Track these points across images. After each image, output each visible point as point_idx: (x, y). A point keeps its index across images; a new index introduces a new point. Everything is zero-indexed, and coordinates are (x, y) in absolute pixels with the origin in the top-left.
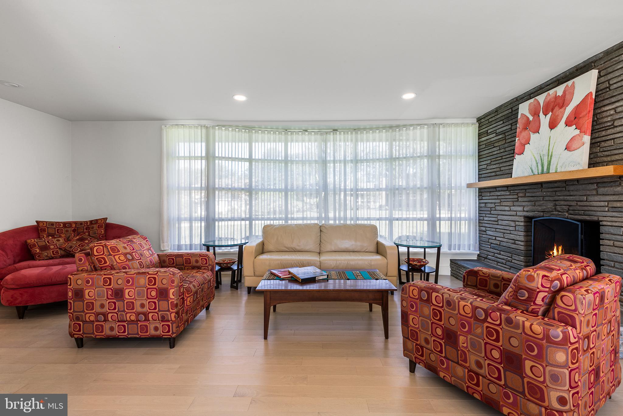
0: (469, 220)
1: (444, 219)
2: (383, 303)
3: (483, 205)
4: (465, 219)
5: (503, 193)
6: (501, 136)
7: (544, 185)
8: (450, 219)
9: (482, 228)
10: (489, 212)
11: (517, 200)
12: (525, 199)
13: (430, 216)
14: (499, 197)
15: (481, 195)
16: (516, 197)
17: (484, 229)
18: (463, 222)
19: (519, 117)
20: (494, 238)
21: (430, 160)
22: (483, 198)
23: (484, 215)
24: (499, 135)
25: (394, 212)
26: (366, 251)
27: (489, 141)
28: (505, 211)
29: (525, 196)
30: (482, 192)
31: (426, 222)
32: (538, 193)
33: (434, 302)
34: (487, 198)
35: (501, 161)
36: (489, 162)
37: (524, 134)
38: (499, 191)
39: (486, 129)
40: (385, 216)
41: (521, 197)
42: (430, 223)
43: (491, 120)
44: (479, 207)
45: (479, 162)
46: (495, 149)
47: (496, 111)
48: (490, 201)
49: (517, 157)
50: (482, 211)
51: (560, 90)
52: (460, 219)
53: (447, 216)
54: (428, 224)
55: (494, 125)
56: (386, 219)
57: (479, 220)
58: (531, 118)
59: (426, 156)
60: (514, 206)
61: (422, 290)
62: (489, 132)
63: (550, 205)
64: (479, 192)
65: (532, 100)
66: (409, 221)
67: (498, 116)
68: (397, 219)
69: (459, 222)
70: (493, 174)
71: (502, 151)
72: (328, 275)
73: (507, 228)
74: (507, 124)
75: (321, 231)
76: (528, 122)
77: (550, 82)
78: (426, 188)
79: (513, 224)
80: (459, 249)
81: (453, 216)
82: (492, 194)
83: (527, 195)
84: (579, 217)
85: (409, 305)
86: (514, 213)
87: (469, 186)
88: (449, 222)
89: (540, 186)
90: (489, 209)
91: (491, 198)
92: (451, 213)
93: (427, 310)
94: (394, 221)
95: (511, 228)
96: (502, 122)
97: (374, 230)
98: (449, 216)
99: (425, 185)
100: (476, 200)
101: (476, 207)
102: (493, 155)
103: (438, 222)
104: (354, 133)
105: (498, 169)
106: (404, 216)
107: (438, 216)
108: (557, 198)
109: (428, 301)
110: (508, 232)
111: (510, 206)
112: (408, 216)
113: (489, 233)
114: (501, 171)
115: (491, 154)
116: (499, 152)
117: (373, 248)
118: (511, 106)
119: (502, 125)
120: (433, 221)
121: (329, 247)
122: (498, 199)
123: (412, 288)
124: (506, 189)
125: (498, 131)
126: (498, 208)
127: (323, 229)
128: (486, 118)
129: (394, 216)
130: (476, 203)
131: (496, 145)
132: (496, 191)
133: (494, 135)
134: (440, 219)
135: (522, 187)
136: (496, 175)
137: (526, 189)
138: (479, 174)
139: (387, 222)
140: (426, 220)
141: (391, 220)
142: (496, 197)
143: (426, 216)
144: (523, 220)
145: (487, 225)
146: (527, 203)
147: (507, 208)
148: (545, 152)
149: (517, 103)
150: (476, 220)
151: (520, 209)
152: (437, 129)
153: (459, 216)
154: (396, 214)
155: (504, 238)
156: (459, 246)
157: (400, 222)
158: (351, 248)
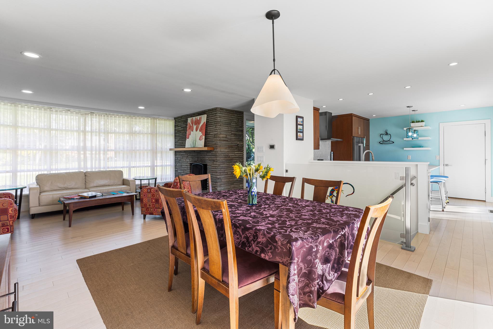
0: (171, 165)
1: (159, 166)
2: (131, 201)
3: (176, 159)
4: (169, 166)
5: (183, 153)
6: (183, 129)
7: (195, 151)
8: (162, 166)
9: (176, 169)
10: (178, 162)
11: (187, 157)
12: (190, 156)
13: (152, 165)
14: (182, 155)
15: (176, 154)
16: (187, 155)
17: (177, 170)
18: (168, 167)
19: (188, 123)
20: (180, 173)
21: (152, 136)
22: (177, 155)
23: (177, 163)
24: (182, 128)
25: (131, 162)
26: (117, 184)
27: (179, 130)
28: (184, 161)
29: (190, 155)
30: (176, 152)
31: (150, 168)
32: (193, 154)
33: (152, 192)
34: (178, 155)
35: (183, 140)
36: (179, 139)
37: (189, 130)
38: (182, 153)
39: (178, 124)
40: (126, 166)
41: (189, 155)
42: (152, 168)
43: (179, 120)
44: (175, 160)
45: (175, 138)
46: (181, 134)
47: (181, 117)
48: (179, 157)
49: (187, 139)
50: (176, 161)
51: (198, 117)
52: (166, 166)
53: (160, 164)
54: (151, 169)
55: (180, 123)
56: (127, 167)
57: (175, 166)
58: (191, 125)
59: (150, 134)
60: (187, 159)
61: (148, 189)
62: (179, 125)
63: (197, 159)
64: (175, 153)
65: (191, 118)
66: (140, 168)
67: (182, 120)
68: (134, 167)
69: (166, 167)
70: (180, 145)
71: (183, 135)
72: (102, 194)
73: (185, 168)
74: (184, 124)
75: (85, 175)
76: (190, 126)
77: (196, 113)
78: (150, 150)
79: (186, 167)
80: (166, 180)
81: (163, 164)
82: (180, 154)
83: (191, 155)
84: (203, 163)
85: (144, 195)
86: (187, 162)
87: (171, 150)
88: (161, 167)
89: (194, 151)
90: (179, 161)
91: (179, 155)
92: (162, 163)
93: (150, 195)
94: (131, 168)
95: (186, 169)
96: (183, 123)
97: (121, 173)
98: (161, 164)
99: (149, 149)
100: (174, 156)
101: (174, 160)
102: (180, 136)
103: (156, 168)
104: (106, 116)
105: (182, 143)
106: (138, 165)
107: (156, 164)
108: (198, 156)
109: (150, 192)
110: (185, 170)
111: (186, 159)
112: (140, 165)
113: (179, 171)
114: (183, 144)
115: (179, 136)
116: (182, 135)
117: (121, 182)
118: (186, 117)
119: (183, 124)
120: (153, 168)
121: (92, 185)
122: (182, 156)
123: (144, 189)
124: (184, 152)
125: (182, 126)
126: (182, 160)
127: (87, 174)
128: (178, 119)
129: (131, 165)
130: (174, 158)
131: (181, 132)
132: (181, 153)
133: (180, 127)
134: (157, 166)
135: (189, 152)
136: (181, 146)
137: (190, 153)
138: (175, 144)
139: (128, 169)
140: (149, 167)
141: (130, 168)
142: (181, 155)
143: (150, 165)
144: (189, 165)
145: (178, 168)
146: (190, 158)
147: (185, 160)
148: (194, 139)
149: (187, 117)
150: (174, 165)
151: (188, 160)
152: (156, 120)
153: (166, 164)
154: (133, 164)
155: (184, 173)
156: (166, 178)
157: (135, 168)
158: (107, 184)
